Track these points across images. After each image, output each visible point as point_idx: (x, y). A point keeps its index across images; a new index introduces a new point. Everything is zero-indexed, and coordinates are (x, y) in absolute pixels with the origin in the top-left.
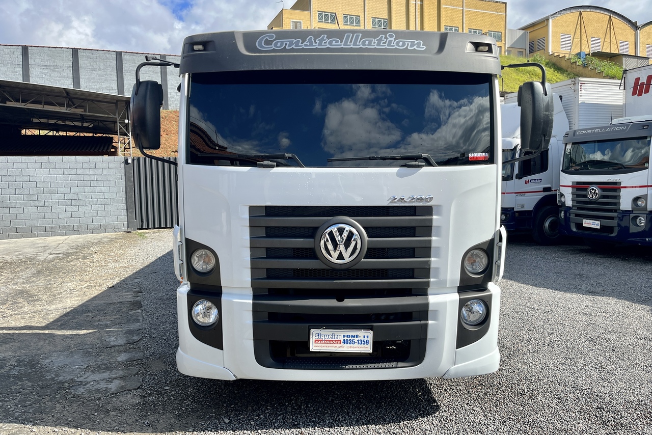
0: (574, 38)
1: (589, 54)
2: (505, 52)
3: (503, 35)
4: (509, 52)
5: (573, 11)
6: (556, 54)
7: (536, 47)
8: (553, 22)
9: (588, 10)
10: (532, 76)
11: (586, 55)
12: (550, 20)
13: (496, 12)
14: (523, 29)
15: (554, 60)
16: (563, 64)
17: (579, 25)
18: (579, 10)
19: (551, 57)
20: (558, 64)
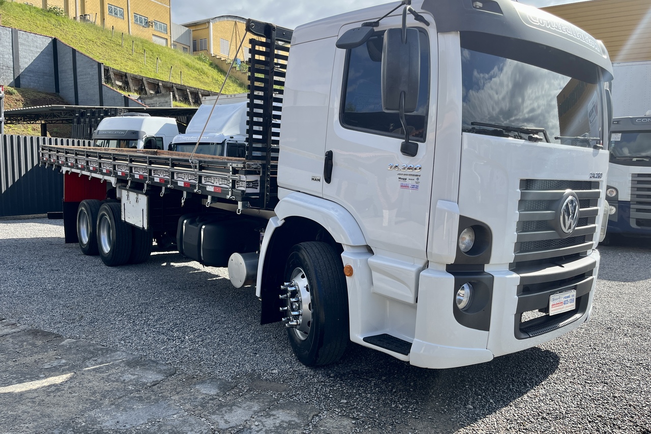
0: (231, 45)
1: (244, 62)
2: (171, 46)
3: (168, 28)
4: (175, 45)
5: (229, 19)
6: (218, 57)
7: (198, 46)
8: (213, 25)
9: (242, 21)
10: (201, 74)
11: (241, 62)
12: (211, 23)
13: (161, 2)
14: (186, 26)
15: (217, 62)
16: (225, 68)
17: (234, 34)
18: (235, 20)
19: (214, 58)
20: (220, 66)
